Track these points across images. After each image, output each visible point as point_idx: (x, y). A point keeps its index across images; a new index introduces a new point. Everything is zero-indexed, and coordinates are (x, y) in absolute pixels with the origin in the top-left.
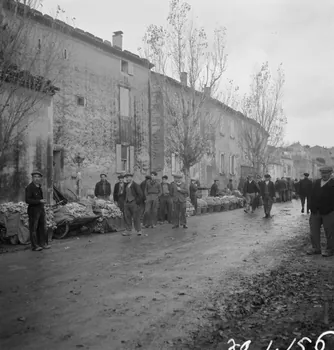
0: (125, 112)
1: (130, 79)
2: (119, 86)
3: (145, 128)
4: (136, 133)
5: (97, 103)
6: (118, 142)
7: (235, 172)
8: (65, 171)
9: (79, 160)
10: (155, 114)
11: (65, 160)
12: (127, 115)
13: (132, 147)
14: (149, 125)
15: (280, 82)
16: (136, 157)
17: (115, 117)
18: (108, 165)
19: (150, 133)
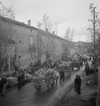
0: (31, 43)
1: (33, 34)
2: (30, 36)
3: (37, 46)
4: (34, 48)
5: (24, 41)
6: (29, 51)
7: (61, 55)
8: (16, 60)
9: (20, 57)
10: (39, 43)
11: (16, 57)
12: (32, 44)
13: (33, 52)
14: (38, 46)
15: (73, 32)
16: (34, 54)
17: (29, 45)
18: (27, 57)
19: (38, 48)
